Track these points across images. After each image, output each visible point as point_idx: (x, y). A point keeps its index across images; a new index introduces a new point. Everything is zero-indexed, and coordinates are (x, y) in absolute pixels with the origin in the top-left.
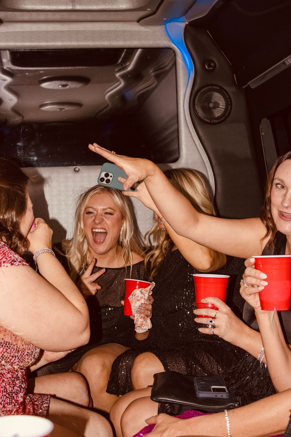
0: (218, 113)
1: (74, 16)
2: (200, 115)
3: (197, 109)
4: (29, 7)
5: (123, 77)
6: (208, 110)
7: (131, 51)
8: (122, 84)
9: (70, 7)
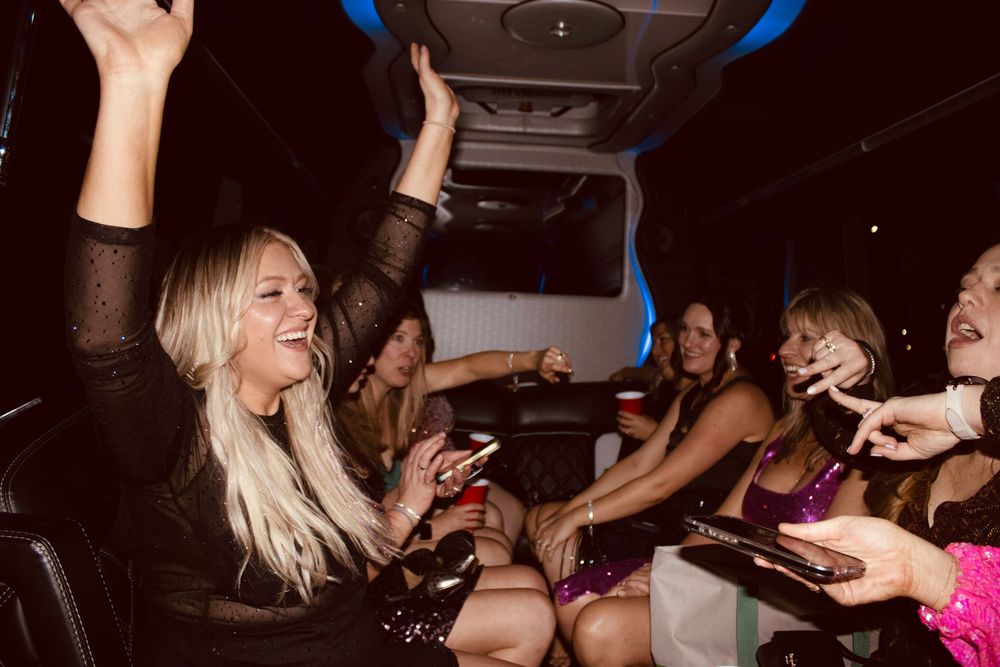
1: (522, 139)
5: (565, 201)
8: (562, 209)
9: (520, 129)
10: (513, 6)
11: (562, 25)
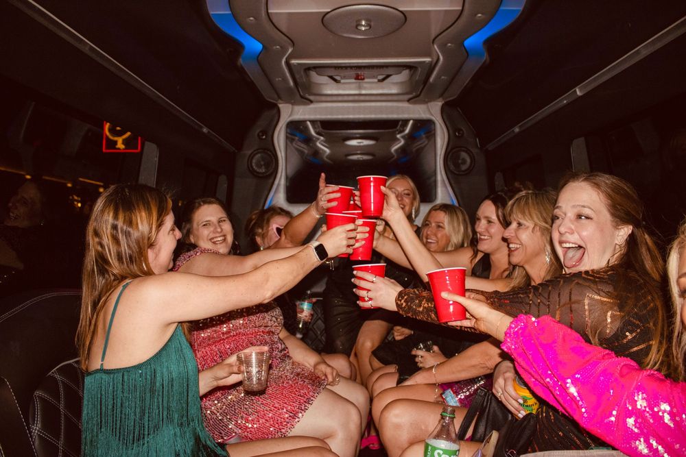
0: (464, 167)
2: (451, 168)
3: (449, 163)
4: (329, 92)
5: (403, 137)
6: (457, 165)
7: (406, 122)
8: (402, 142)
9: (357, 92)
10: (328, 13)
11: (363, 23)
